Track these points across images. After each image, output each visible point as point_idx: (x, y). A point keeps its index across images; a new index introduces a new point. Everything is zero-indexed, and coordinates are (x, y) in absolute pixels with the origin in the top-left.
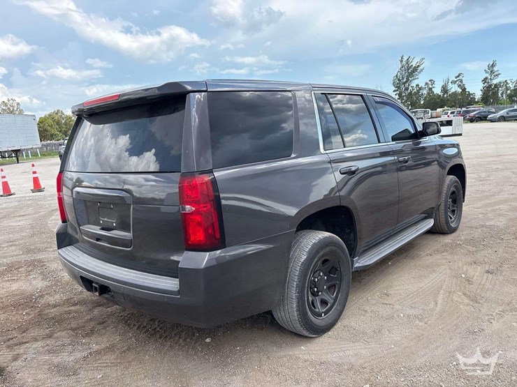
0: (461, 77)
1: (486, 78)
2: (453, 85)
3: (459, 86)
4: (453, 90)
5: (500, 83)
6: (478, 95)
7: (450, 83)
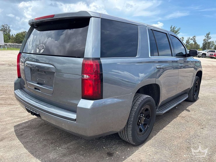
0: (195, 38)
1: (205, 39)
2: (191, 41)
3: (194, 41)
4: (191, 42)
5: (211, 42)
6: (201, 46)
7: (190, 39)
